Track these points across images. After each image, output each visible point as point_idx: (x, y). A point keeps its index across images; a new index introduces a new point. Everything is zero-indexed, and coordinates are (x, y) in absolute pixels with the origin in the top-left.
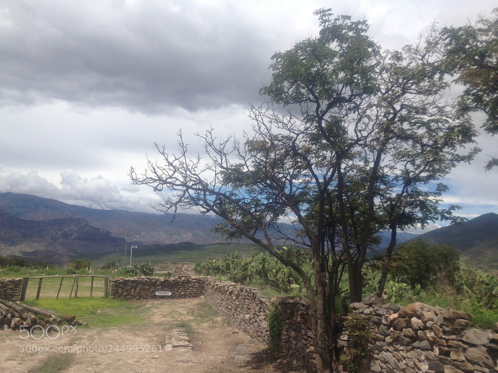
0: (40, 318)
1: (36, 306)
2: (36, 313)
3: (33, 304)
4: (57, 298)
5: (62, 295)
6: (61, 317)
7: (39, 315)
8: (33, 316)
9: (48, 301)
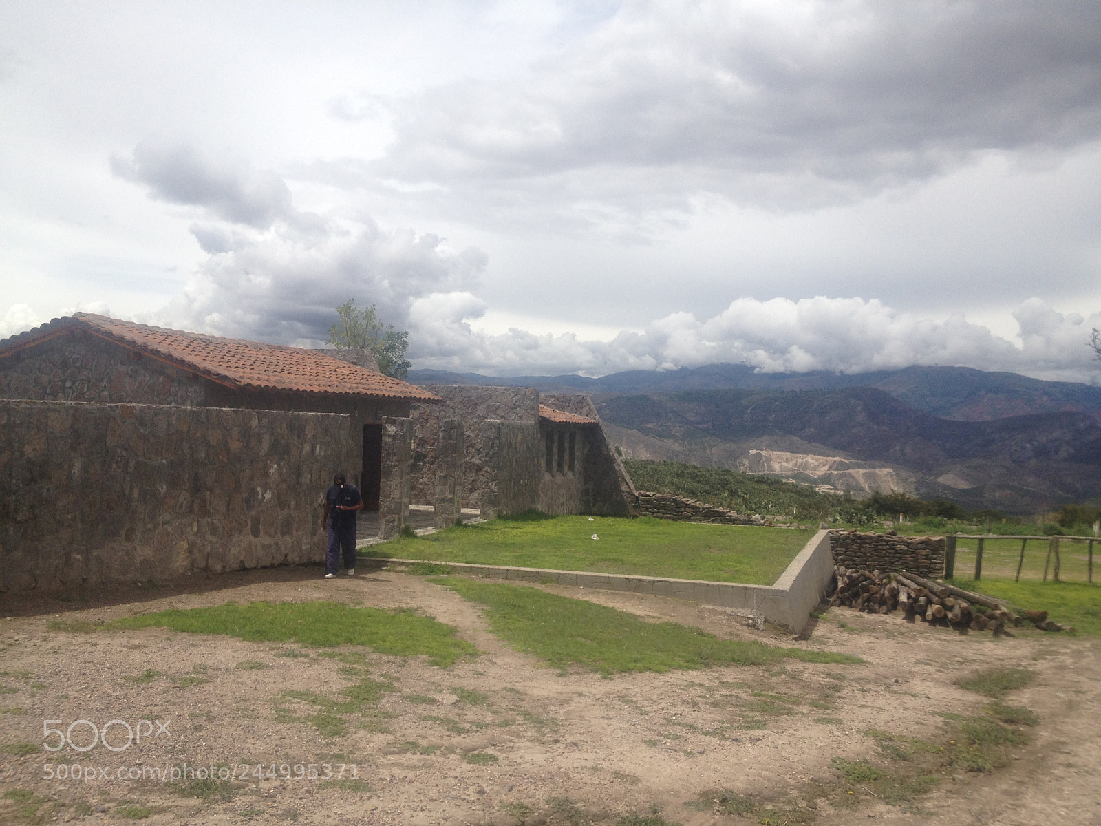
0: (979, 611)
1: (973, 591)
2: (972, 601)
3: (967, 585)
4: (1017, 581)
5: (1027, 575)
6: (1020, 612)
7: (977, 606)
8: (965, 605)
9: (999, 585)
